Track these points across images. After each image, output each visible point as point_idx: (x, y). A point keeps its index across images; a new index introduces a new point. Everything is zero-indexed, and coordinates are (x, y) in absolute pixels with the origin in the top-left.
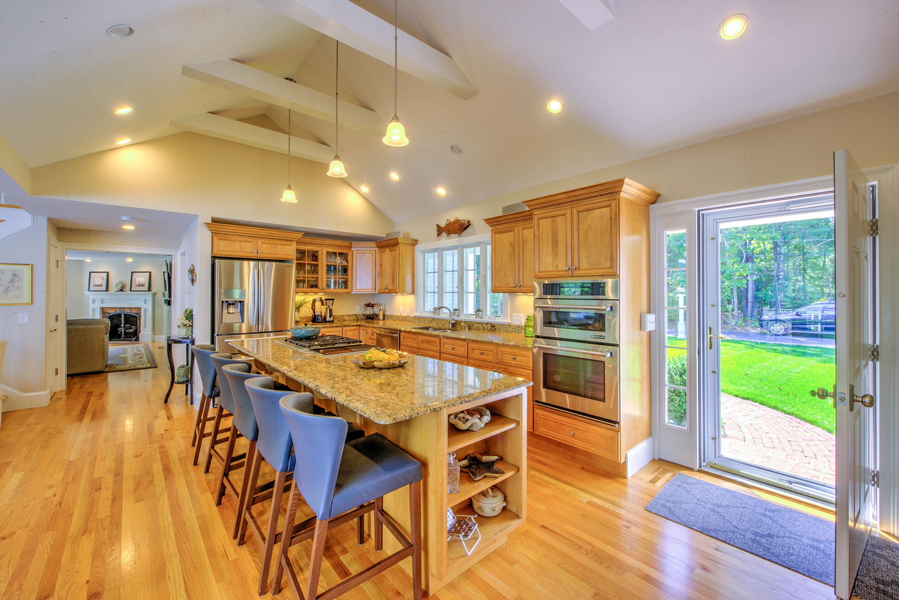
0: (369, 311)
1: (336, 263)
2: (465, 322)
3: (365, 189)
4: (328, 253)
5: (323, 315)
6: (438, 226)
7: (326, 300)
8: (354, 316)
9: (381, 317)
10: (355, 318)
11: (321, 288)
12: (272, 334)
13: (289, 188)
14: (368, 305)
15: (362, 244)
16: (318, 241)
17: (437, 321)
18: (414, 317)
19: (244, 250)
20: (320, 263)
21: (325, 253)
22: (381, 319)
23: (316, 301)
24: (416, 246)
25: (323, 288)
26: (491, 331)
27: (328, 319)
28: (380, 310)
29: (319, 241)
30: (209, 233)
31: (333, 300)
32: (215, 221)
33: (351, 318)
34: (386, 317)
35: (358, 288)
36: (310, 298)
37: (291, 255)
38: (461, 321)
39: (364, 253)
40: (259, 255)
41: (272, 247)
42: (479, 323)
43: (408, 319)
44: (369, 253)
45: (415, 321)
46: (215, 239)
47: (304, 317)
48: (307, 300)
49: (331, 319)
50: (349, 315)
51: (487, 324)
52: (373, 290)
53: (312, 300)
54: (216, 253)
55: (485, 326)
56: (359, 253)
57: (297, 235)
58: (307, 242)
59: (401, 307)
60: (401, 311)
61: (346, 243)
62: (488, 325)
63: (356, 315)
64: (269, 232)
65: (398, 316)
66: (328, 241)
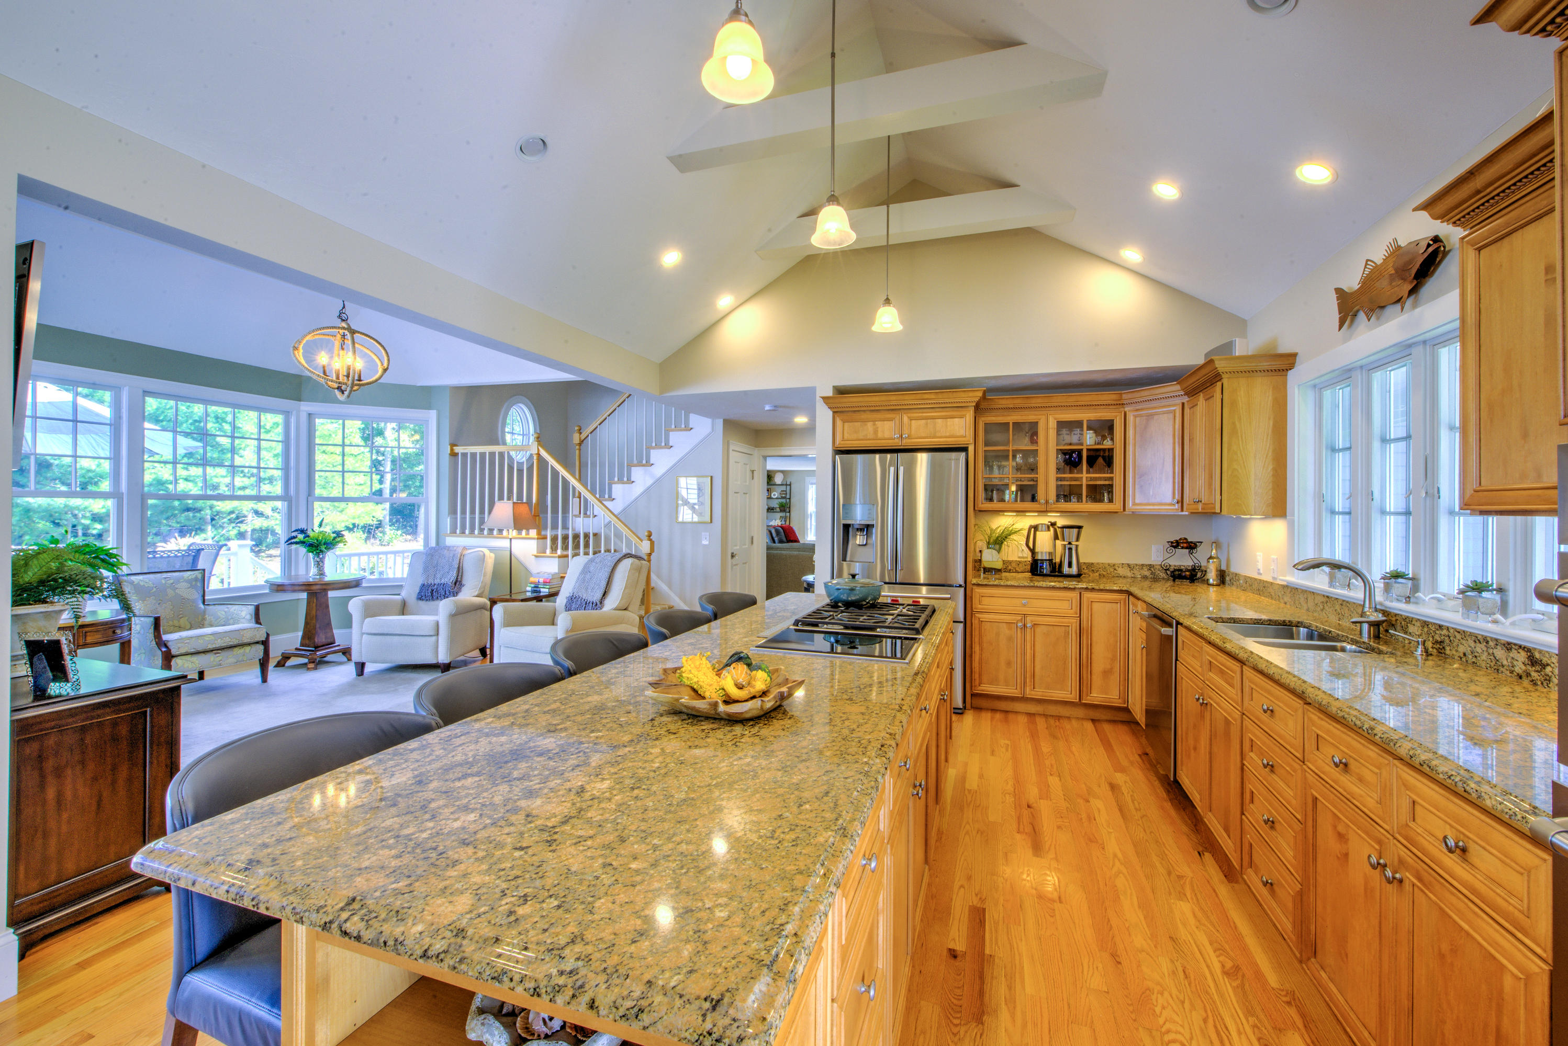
0: (1183, 560)
1: (1082, 444)
2: (1425, 624)
3: (1132, 255)
4: (1061, 425)
5: (1058, 560)
6: (1339, 291)
7: (1063, 527)
8: (1145, 569)
9: (1212, 577)
10: (1147, 573)
11: (1043, 501)
12: (924, 589)
13: (887, 301)
14: (1176, 545)
15: (1146, 393)
16: (1034, 401)
17: (1338, 607)
18: (1284, 587)
19: (880, 435)
20: (1041, 447)
21: (1053, 424)
22: (1211, 581)
23: (1040, 528)
24: (1290, 372)
25: (1047, 502)
26: (1526, 682)
27: (1066, 570)
28: (1211, 558)
29: (1038, 400)
30: (830, 413)
31: (1080, 527)
32: (841, 391)
33: (1135, 572)
34: (1227, 579)
35: (1137, 501)
36: (1024, 523)
37: (962, 437)
38: (1409, 620)
39: (1152, 415)
40: (904, 441)
41: (927, 424)
42: (1477, 639)
43: (1271, 590)
44: (1164, 413)
45: (1286, 599)
46: (839, 423)
47: (1020, 562)
48: (1018, 526)
49: (1074, 570)
50: (1129, 565)
51: (1508, 646)
52: (1176, 506)
53: (1027, 527)
54: (841, 444)
55: (1500, 653)
56: (1141, 416)
57: (971, 394)
58: (1011, 406)
59: (1260, 556)
60: (1260, 566)
61: (1108, 397)
62: (1513, 654)
63: (1150, 567)
64: (918, 397)
65: (1251, 578)
66: (1059, 398)
